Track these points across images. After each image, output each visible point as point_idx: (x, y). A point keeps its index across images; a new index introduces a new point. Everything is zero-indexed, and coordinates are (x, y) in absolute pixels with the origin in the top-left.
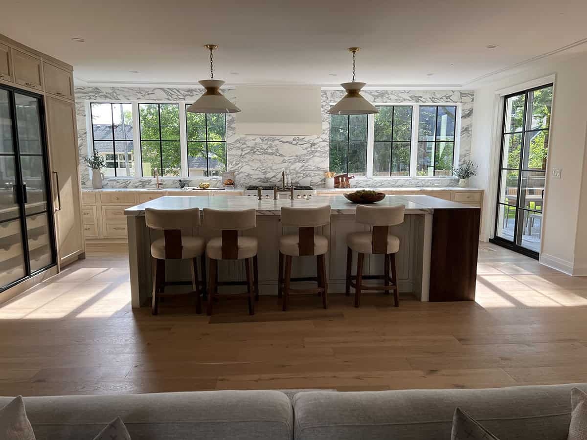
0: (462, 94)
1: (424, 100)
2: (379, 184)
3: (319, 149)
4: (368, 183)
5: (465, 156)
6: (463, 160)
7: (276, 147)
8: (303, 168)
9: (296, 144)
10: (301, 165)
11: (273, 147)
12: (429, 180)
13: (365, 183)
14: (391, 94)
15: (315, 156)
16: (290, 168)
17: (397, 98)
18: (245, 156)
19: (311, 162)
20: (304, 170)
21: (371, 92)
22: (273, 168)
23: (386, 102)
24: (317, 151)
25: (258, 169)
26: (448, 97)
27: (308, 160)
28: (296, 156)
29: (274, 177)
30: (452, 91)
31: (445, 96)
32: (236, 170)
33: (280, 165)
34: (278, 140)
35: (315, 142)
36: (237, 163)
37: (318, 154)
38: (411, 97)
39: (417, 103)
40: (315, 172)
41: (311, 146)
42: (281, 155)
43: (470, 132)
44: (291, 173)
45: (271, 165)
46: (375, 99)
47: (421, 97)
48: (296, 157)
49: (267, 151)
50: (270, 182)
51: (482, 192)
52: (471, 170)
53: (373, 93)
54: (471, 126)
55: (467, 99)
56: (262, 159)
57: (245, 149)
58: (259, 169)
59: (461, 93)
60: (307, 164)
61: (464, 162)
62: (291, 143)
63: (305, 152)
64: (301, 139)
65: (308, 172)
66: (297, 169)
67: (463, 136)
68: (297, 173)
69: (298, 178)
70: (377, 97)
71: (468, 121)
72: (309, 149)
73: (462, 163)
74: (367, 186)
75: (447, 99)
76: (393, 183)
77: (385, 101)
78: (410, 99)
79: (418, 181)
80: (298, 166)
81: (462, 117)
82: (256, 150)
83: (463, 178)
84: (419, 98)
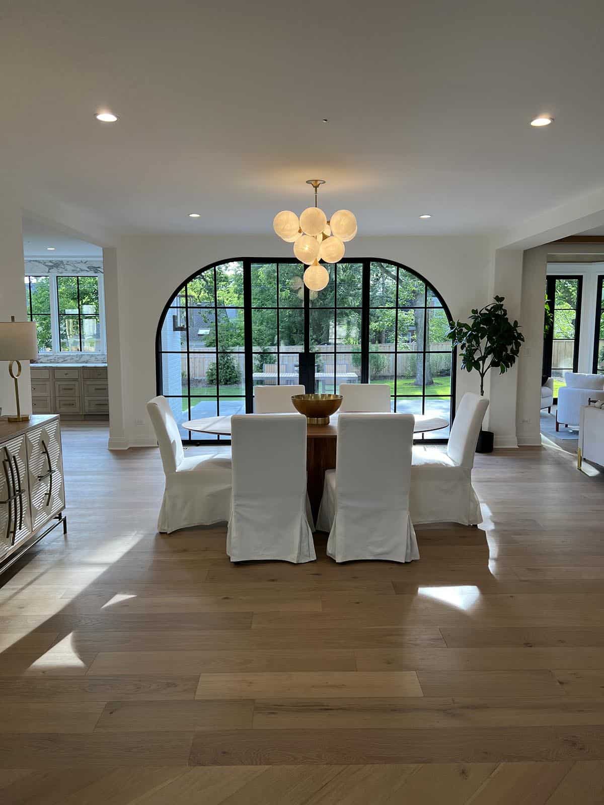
4: (49, 358)
14: (67, 264)
17: (73, 268)
21: (45, 263)
38: (88, 267)
46: (49, 269)
47: (99, 267)
53: (47, 264)
70: (51, 267)
74: (49, 362)
76: (77, 359)
78: (88, 270)
84: (98, 269)
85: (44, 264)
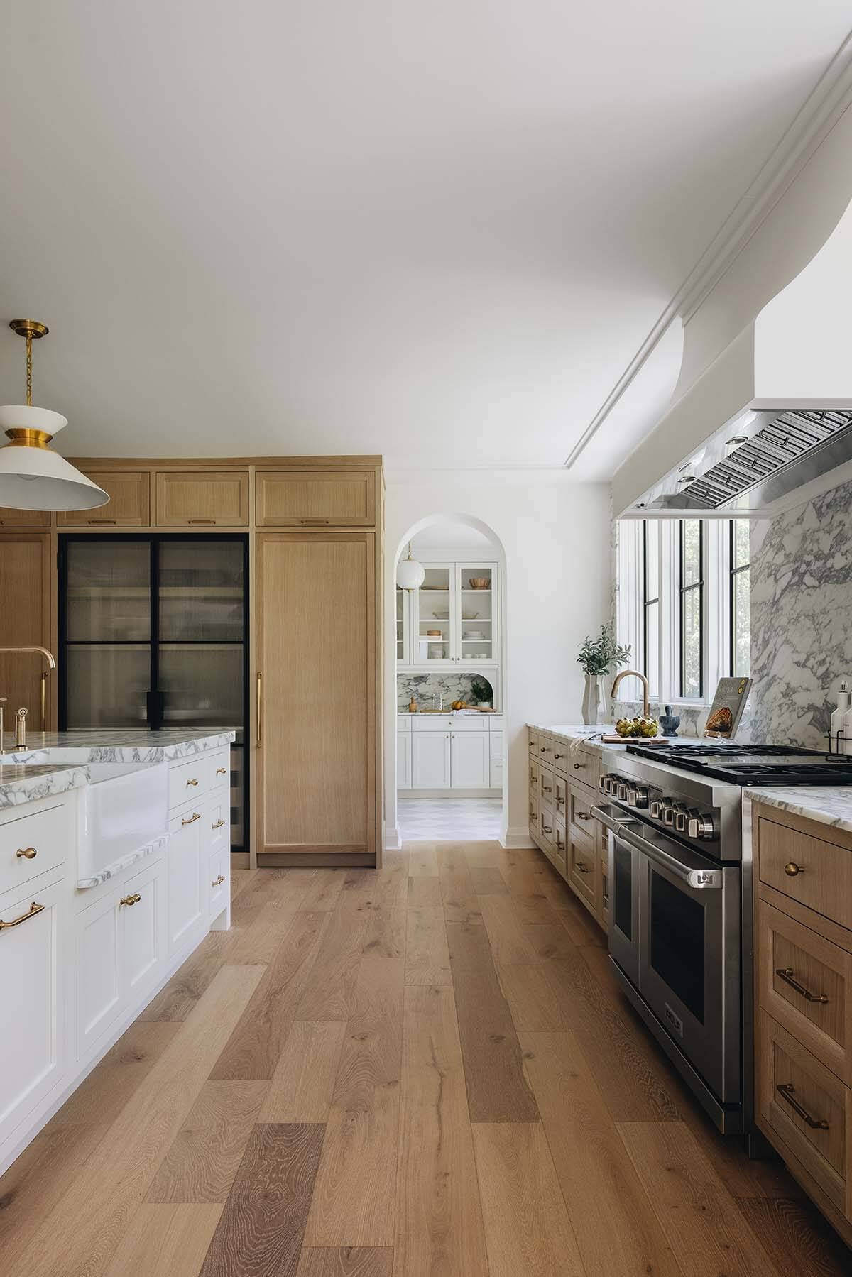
18: (782, 602)
25: (807, 659)
32: (764, 667)
36: (766, 636)
49: (829, 565)
56: (817, 611)
57: (783, 569)
58: (811, 662)
82: (803, 568)
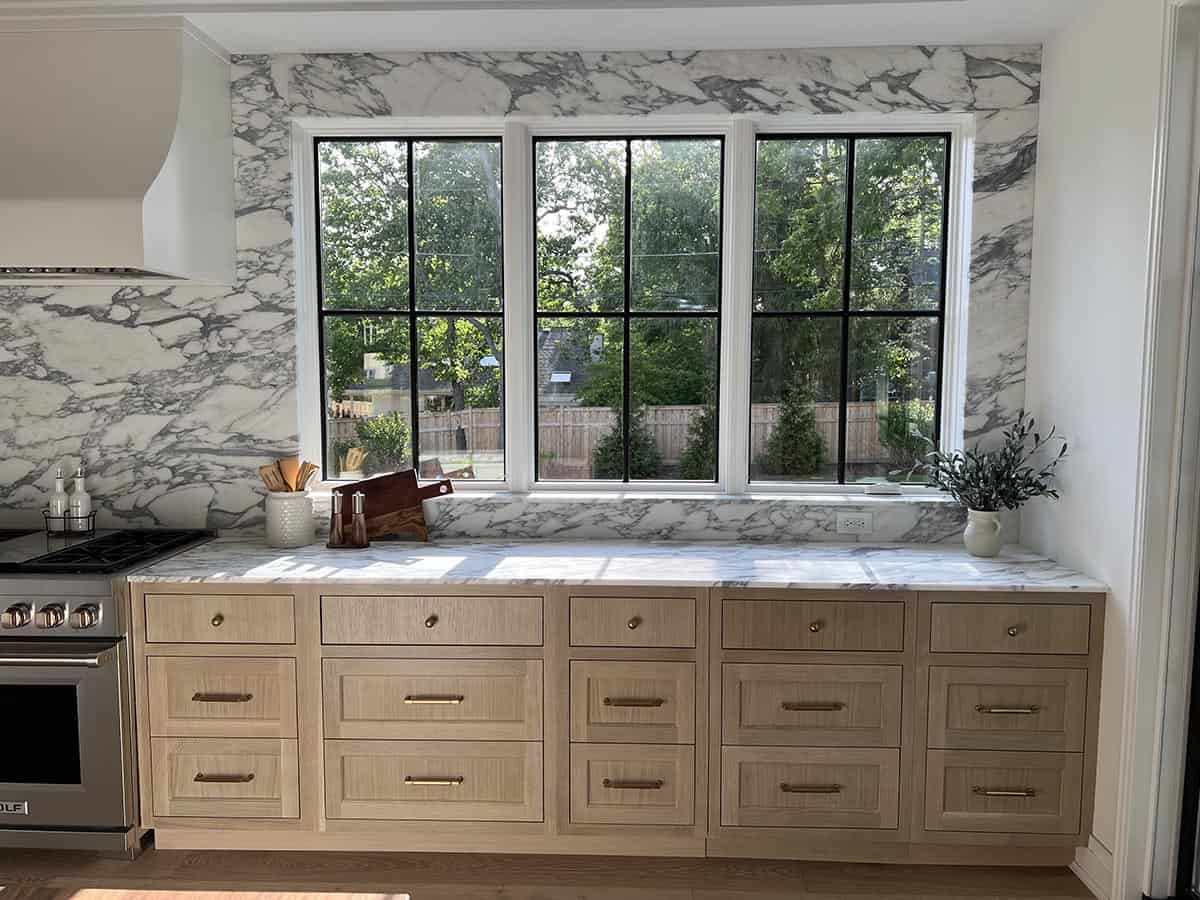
0: (977, 66)
1: (771, 100)
2: (553, 524)
3: (243, 346)
4: (500, 515)
5: (996, 384)
6: (986, 407)
7: (32, 333)
8: (171, 439)
9: (130, 323)
10: (157, 422)
11: (16, 338)
12: (807, 507)
13: (484, 517)
14: (601, 70)
15: (228, 380)
16: (107, 441)
17: (630, 91)
19: (203, 412)
20: (172, 450)
22: (24, 436)
23: (573, 113)
24: (232, 358)
26: (901, 82)
27: (189, 402)
28: (134, 380)
29: (27, 480)
30: (923, 49)
31: (884, 77)
33: (54, 421)
34: (40, 300)
35: (223, 310)
37: (237, 371)
38: (700, 84)
39: (737, 116)
40: (231, 460)
41: (205, 332)
42: (56, 376)
43: (1022, 263)
44: (109, 463)
45: (11, 424)
46: (515, 96)
47: (753, 83)
48: (131, 386)
50: (11, 506)
51: (1094, 605)
52: (1029, 463)
53: (502, 68)
54: (1028, 233)
55: (1001, 89)
59: (968, 58)
60: (185, 422)
61: (994, 419)
62: (102, 316)
63: (176, 360)
64: (152, 297)
65: (194, 457)
66: (140, 445)
67: (982, 283)
68: (140, 463)
69: (148, 487)
70: (521, 86)
71: (1009, 202)
72: (193, 348)
73: (980, 421)
75: (893, 90)
76: (626, 520)
77: (566, 105)
78: (698, 94)
79: (749, 510)
80: (142, 429)
81: (979, 185)
83: (987, 505)
84: (747, 90)
85: (492, 65)
